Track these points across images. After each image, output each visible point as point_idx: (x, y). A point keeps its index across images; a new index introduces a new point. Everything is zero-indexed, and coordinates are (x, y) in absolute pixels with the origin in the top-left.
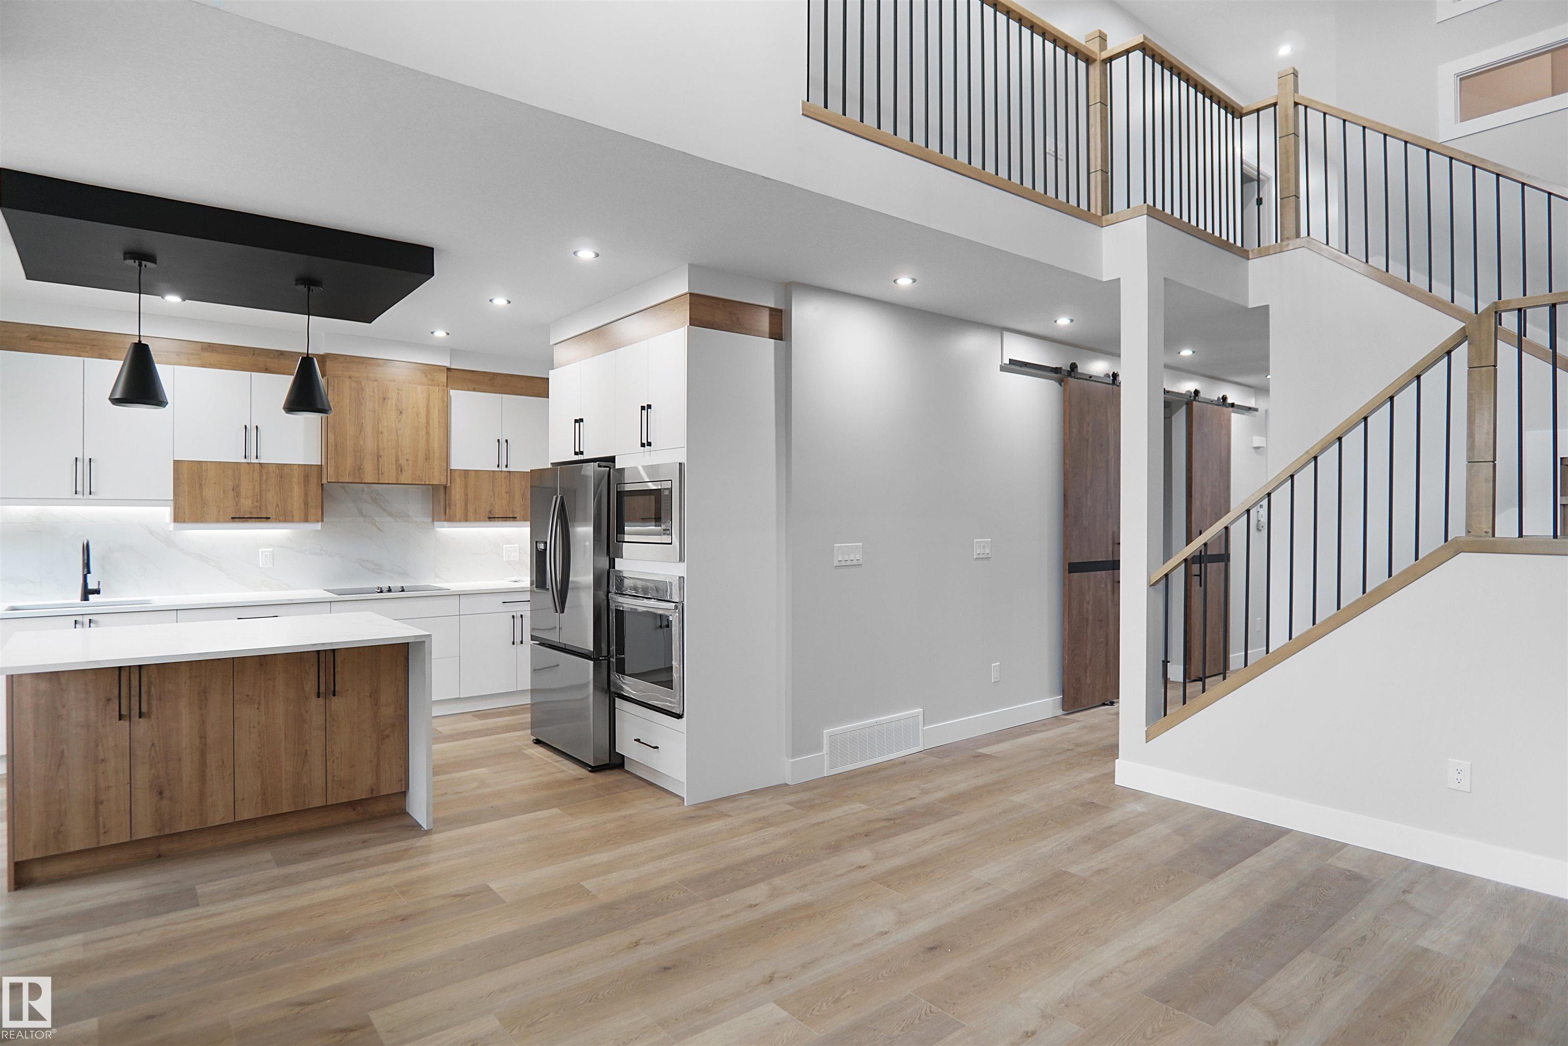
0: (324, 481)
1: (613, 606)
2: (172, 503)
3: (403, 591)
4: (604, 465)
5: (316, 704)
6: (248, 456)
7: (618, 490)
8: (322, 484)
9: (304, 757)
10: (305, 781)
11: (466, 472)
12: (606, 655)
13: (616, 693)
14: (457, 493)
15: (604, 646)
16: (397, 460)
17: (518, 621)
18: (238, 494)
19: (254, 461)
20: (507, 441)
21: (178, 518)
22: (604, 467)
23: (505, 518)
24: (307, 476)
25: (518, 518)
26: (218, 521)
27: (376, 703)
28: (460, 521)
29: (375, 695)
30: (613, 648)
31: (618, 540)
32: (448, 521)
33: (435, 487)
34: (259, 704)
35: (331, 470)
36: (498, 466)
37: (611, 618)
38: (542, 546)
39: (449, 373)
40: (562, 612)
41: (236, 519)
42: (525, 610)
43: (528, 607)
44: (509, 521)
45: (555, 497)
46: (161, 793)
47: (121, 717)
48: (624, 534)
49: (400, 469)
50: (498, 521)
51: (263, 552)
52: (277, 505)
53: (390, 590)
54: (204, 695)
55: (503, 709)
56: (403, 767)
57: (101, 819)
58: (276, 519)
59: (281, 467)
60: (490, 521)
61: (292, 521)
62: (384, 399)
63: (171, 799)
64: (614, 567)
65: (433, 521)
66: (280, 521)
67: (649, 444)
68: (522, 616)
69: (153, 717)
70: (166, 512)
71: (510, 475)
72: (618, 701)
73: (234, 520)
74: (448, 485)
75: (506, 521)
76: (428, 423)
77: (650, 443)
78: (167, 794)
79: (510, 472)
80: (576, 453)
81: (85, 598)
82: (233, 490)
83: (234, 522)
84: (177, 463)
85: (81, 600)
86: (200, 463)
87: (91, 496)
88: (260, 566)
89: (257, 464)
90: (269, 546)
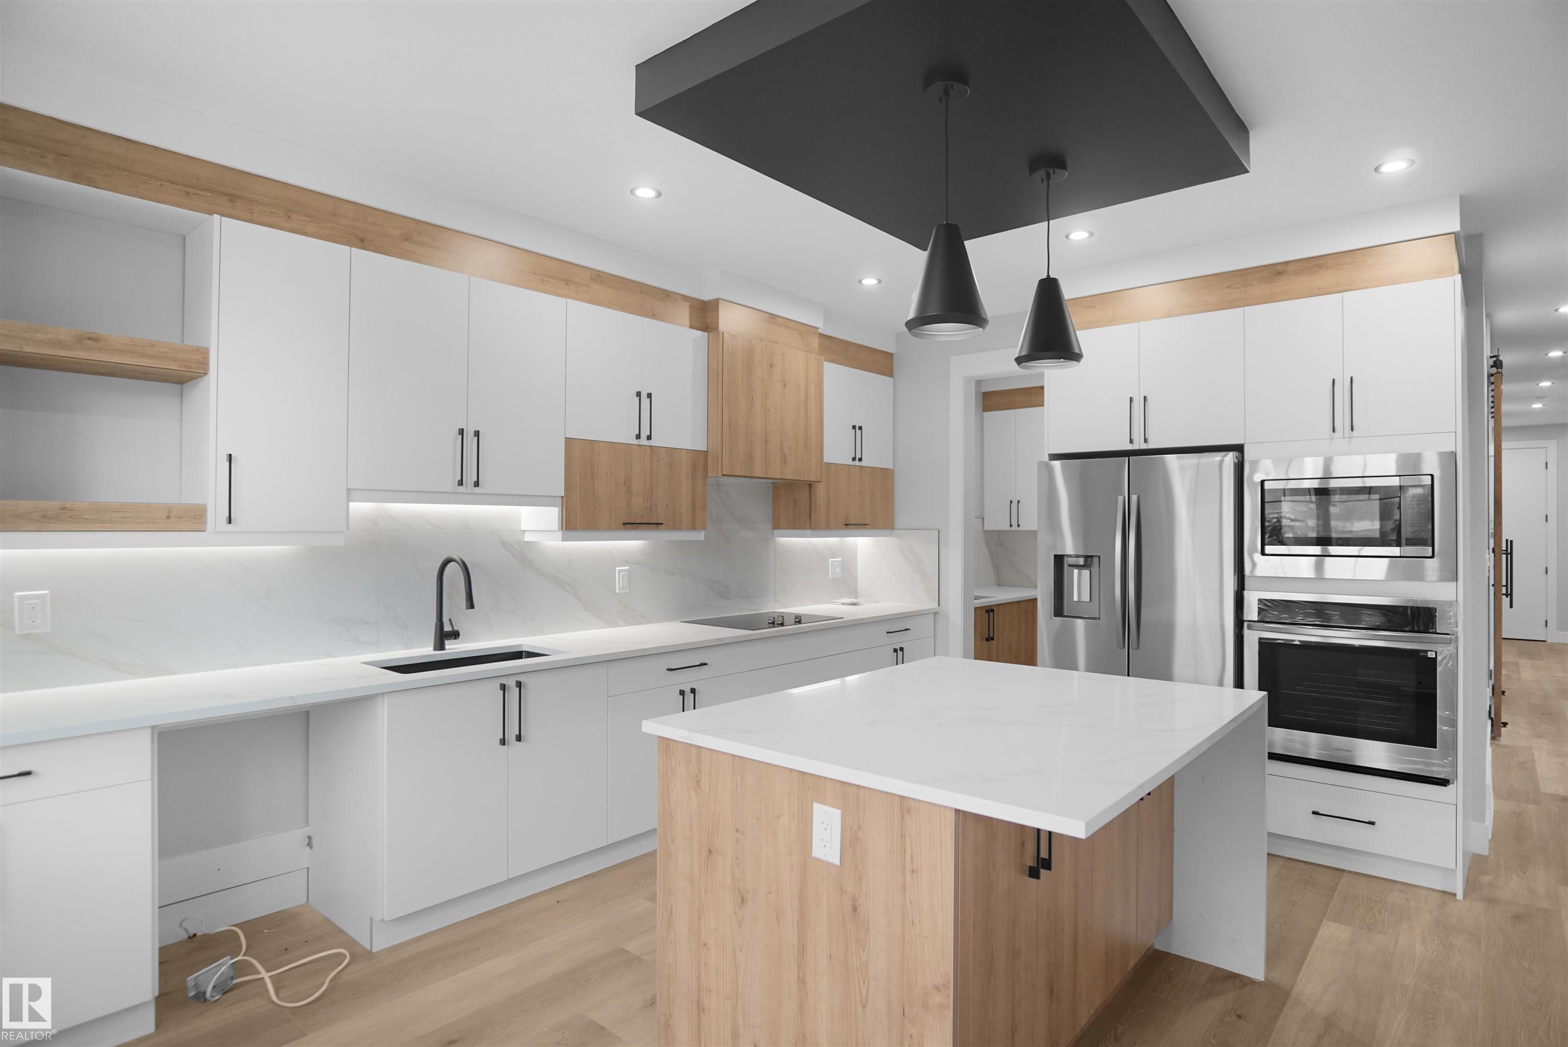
2: (562, 500)
3: (800, 622)
6: (641, 435)
14: (822, 493)
16: (782, 448)
17: (899, 656)
18: (630, 490)
19: (648, 443)
20: (861, 428)
21: (565, 524)
23: (858, 526)
25: (868, 526)
26: (610, 528)
35: (726, 458)
36: (853, 460)
41: (627, 525)
49: (767, 458)
50: (851, 528)
51: (620, 571)
52: (667, 505)
58: (667, 526)
59: (671, 451)
60: (844, 529)
61: (680, 528)
63: (1057, 999)
65: (774, 528)
66: (669, 528)
68: (902, 649)
70: (551, 515)
71: (862, 470)
73: (624, 526)
74: (820, 482)
75: (858, 529)
76: (806, 400)
79: (861, 466)
80: (1133, 441)
81: (440, 646)
82: (625, 483)
83: (625, 529)
84: (569, 441)
85: (435, 649)
86: (592, 442)
87: (477, 490)
88: (617, 592)
89: (649, 448)
90: (626, 563)
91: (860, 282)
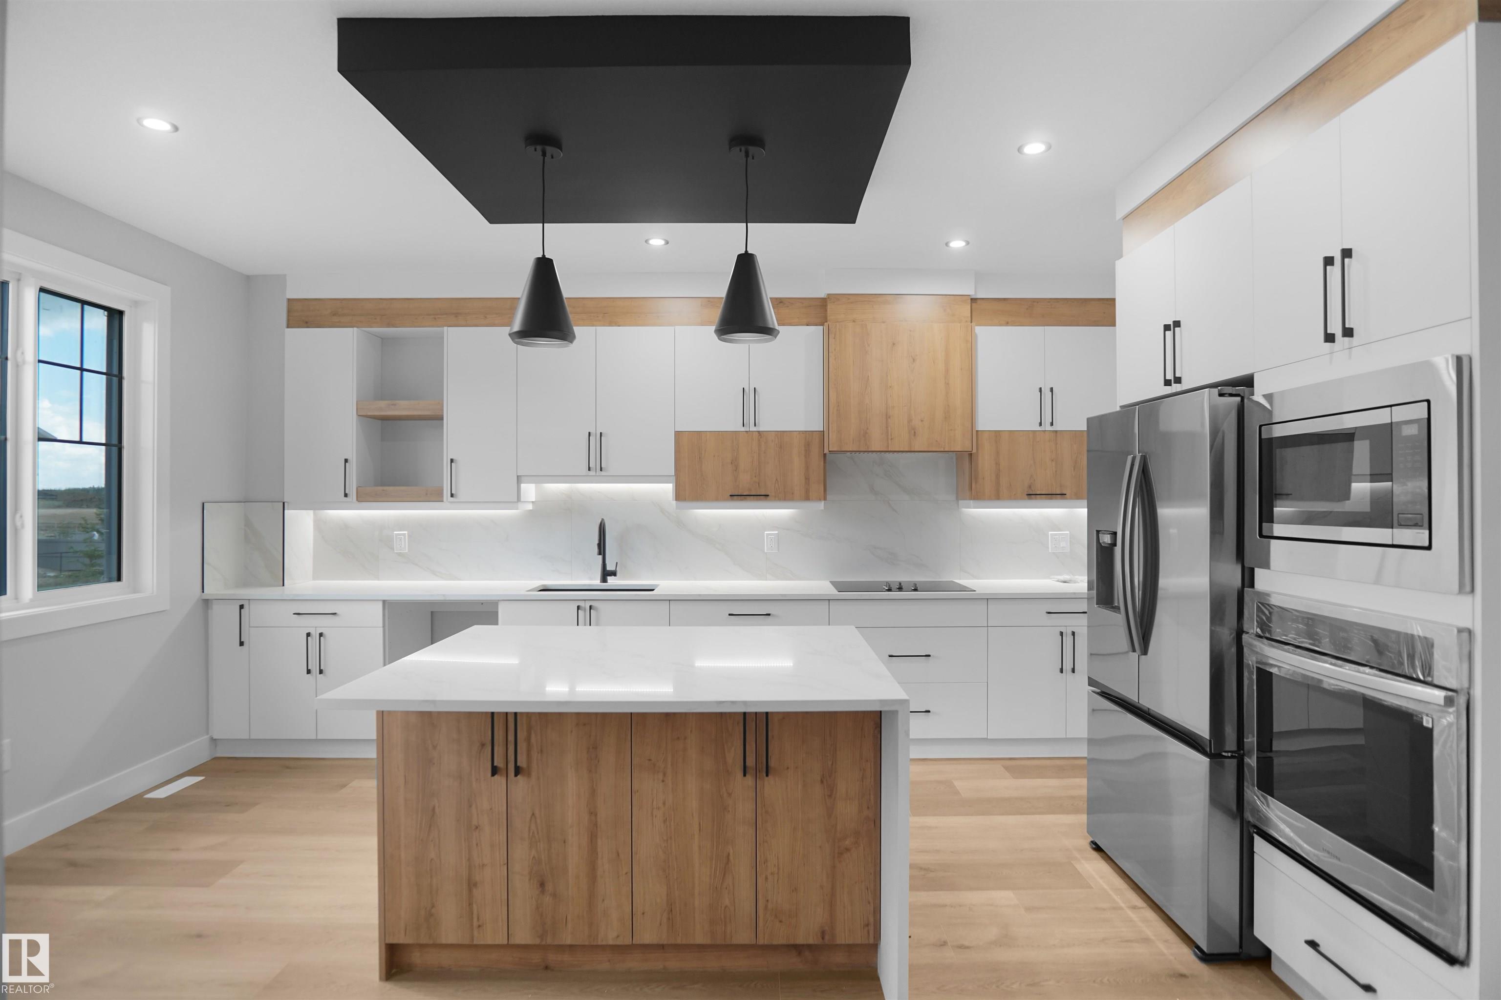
0: (826, 451)
1: (1250, 660)
2: (674, 478)
3: (916, 590)
4: (1230, 392)
5: (742, 785)
6: (747, 424)
7: (1263, 437)
8: (825, 455)
9: (725, 865)
10: (727, 902)
11: (998, 433)
12: (1234, 748)
13: (1255, 827)
14: (985, 462)
15: (1230, 732)
16: (910, 421)
17: (1068, 640)
18: (737, 468)
19: (753, 428)
20: (1052, 390)
21: (679, 496)
22: (1231, 395)
23: (1051, 495)
24: (808, 445)
25: (1067, 496)
26: (717, 499)
27: (831, 793)
28: (990, 499)
29: (828, 780)
30: (1251, 740)
31: (1264, 534)
32: (974, 499)
33: (959, 454)
34: (664, 774)
35: (833, 436)
36: (1041, 424)
37: (1246, 682)
38: (1106, 539)
39: (974, 304)
40: (1145, 651)
41: (735, 497)
42: (1080, 625)
43: (1083, 620)
44: (1056, 499)
45: (1130, 458)
46: (542, 885)
47: (495, 771)
48: (1273, 522)
49: (913, 432)
50: (1041, 499)
51: (768, 535)
52: (777, 480)
53: (900, 589)
54: (594, 749)
55: (1048, 762)
56: (872, 905)
57: (475, 906)
58: (775, 497)
59: (781, 434)
60: (1030, 499)
61: (792, 499)
62: (894, 344)
63: (554, 895)
64: (1252, 585)
65: (958, 499)
66: (780, 499)
67: (1348, 332)
68: (1073, 634)
69: (534, 774)
70: (668, 488)
71: (1056, 436)
72: (1260, 844)
73: (732, 497)
74: (973, 452)
75: (1051, 499)
76: (947, 371)
77: (1352, 330)
78: (549, 887)
79: (1056, 431)
80: (1167, 383)
81: (604, 580)
82: (732, 463)
83: (732, 500)
84: (678, 434)
85: (601, 582)
86: (699, 433)
87: (603, 473)
88: (766, 551)
89: (757, 433)
90: (774, 528)
91: (947, 244)
